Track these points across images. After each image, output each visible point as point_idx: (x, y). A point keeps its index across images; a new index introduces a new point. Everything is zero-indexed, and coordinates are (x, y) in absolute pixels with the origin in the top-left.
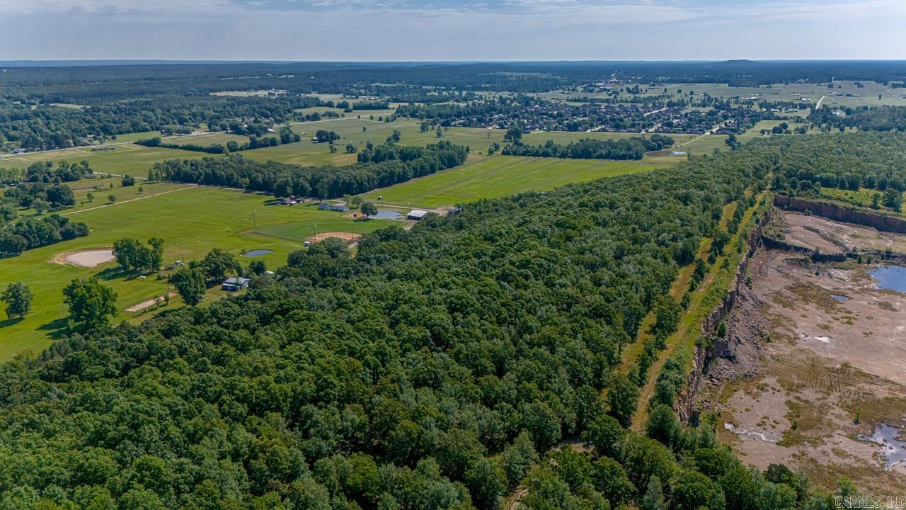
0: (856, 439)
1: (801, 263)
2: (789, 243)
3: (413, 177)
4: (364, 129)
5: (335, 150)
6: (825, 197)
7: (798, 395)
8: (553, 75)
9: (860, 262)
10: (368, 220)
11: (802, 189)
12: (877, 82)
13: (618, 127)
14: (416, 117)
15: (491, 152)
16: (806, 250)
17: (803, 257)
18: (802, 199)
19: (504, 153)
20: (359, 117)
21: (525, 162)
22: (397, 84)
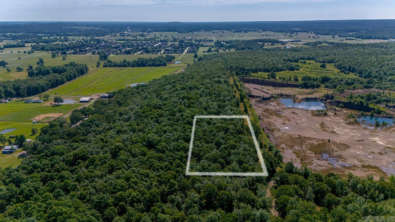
0: (320, 160)
1: (260, 102)
2: (254, 95)
3: (67, 81)
4: (19, 58)
5: (10, 70)
6: (253, 76)
7: (294, 149)
8: (101, 28)
9: (275, 99)
10: (58, 105)
11: (246, 74)
12: (228, 30)
13: (147, 52)
14: (45, 50)
15: (98, 66)
16: (260, 97)
17: (260, 99)
18: (247, 78)
19: (104, 66)
20: (12, 52)
21: (118, 70)
22: (21, 34)
